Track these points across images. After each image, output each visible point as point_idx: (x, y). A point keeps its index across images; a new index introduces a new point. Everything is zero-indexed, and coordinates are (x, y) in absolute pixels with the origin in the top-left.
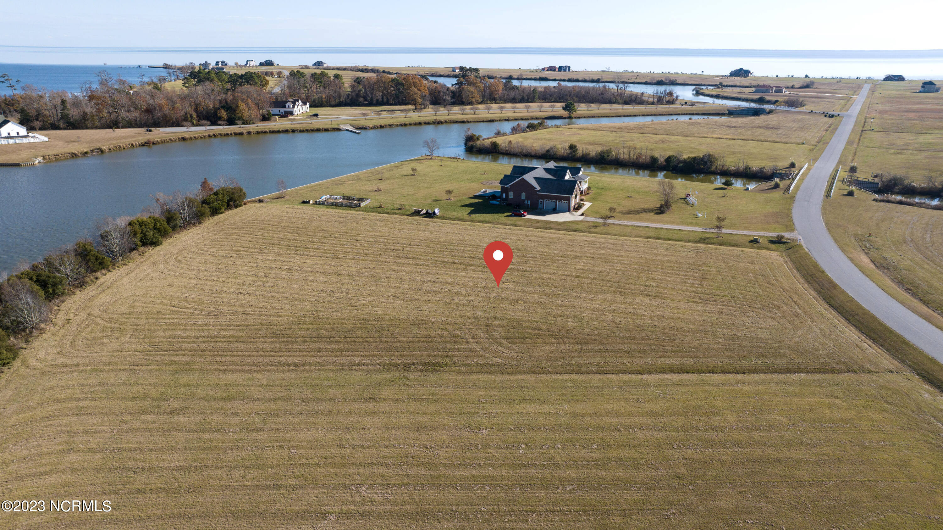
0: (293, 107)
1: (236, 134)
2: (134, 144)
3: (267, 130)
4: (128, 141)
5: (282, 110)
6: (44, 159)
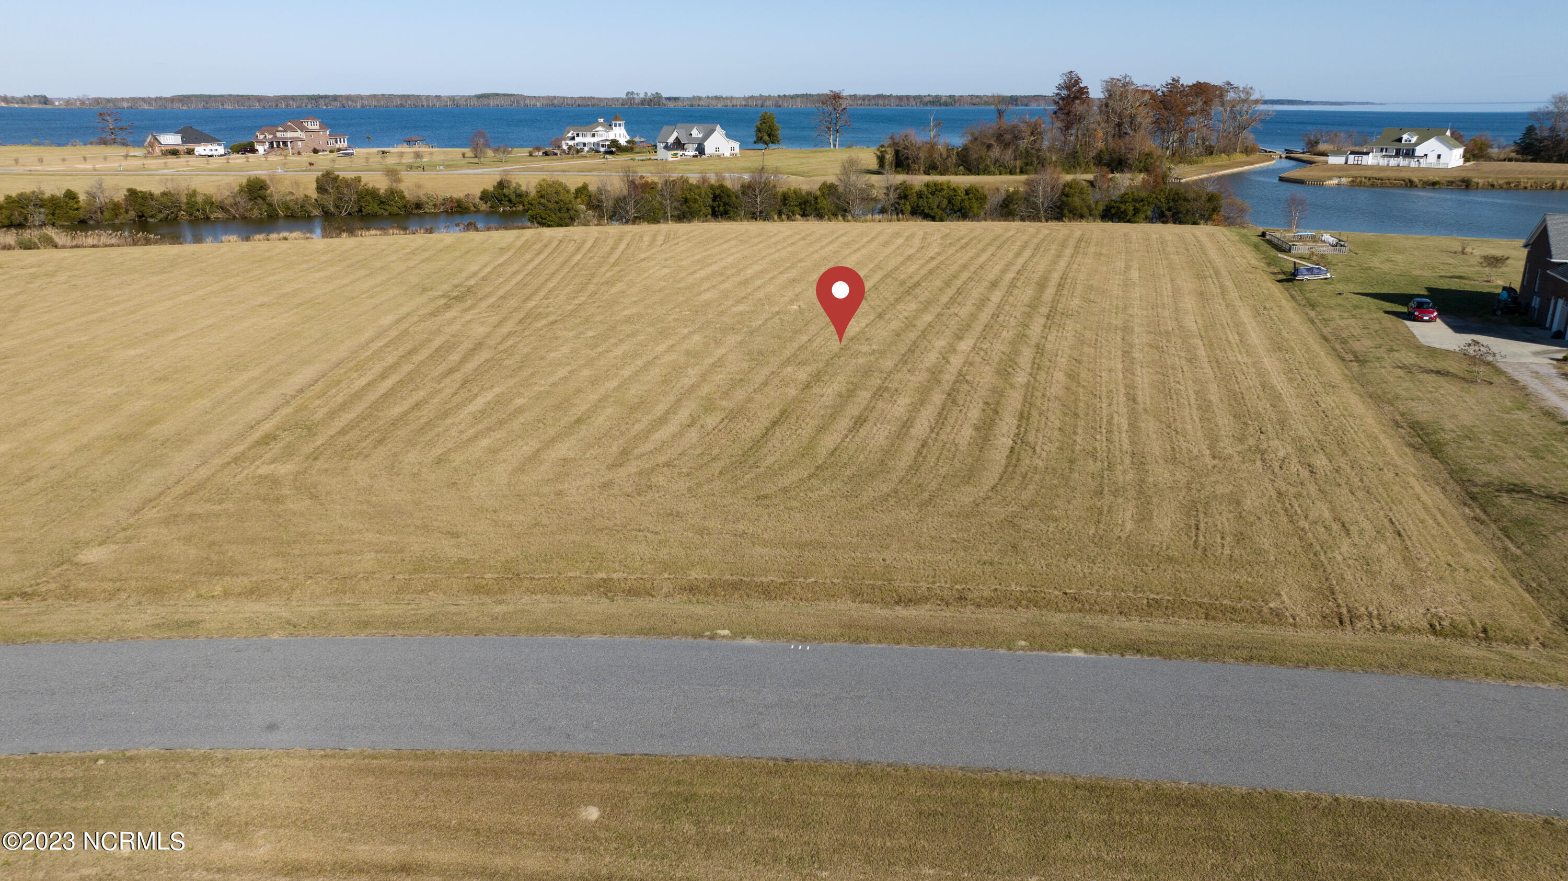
6: (1353, 181)
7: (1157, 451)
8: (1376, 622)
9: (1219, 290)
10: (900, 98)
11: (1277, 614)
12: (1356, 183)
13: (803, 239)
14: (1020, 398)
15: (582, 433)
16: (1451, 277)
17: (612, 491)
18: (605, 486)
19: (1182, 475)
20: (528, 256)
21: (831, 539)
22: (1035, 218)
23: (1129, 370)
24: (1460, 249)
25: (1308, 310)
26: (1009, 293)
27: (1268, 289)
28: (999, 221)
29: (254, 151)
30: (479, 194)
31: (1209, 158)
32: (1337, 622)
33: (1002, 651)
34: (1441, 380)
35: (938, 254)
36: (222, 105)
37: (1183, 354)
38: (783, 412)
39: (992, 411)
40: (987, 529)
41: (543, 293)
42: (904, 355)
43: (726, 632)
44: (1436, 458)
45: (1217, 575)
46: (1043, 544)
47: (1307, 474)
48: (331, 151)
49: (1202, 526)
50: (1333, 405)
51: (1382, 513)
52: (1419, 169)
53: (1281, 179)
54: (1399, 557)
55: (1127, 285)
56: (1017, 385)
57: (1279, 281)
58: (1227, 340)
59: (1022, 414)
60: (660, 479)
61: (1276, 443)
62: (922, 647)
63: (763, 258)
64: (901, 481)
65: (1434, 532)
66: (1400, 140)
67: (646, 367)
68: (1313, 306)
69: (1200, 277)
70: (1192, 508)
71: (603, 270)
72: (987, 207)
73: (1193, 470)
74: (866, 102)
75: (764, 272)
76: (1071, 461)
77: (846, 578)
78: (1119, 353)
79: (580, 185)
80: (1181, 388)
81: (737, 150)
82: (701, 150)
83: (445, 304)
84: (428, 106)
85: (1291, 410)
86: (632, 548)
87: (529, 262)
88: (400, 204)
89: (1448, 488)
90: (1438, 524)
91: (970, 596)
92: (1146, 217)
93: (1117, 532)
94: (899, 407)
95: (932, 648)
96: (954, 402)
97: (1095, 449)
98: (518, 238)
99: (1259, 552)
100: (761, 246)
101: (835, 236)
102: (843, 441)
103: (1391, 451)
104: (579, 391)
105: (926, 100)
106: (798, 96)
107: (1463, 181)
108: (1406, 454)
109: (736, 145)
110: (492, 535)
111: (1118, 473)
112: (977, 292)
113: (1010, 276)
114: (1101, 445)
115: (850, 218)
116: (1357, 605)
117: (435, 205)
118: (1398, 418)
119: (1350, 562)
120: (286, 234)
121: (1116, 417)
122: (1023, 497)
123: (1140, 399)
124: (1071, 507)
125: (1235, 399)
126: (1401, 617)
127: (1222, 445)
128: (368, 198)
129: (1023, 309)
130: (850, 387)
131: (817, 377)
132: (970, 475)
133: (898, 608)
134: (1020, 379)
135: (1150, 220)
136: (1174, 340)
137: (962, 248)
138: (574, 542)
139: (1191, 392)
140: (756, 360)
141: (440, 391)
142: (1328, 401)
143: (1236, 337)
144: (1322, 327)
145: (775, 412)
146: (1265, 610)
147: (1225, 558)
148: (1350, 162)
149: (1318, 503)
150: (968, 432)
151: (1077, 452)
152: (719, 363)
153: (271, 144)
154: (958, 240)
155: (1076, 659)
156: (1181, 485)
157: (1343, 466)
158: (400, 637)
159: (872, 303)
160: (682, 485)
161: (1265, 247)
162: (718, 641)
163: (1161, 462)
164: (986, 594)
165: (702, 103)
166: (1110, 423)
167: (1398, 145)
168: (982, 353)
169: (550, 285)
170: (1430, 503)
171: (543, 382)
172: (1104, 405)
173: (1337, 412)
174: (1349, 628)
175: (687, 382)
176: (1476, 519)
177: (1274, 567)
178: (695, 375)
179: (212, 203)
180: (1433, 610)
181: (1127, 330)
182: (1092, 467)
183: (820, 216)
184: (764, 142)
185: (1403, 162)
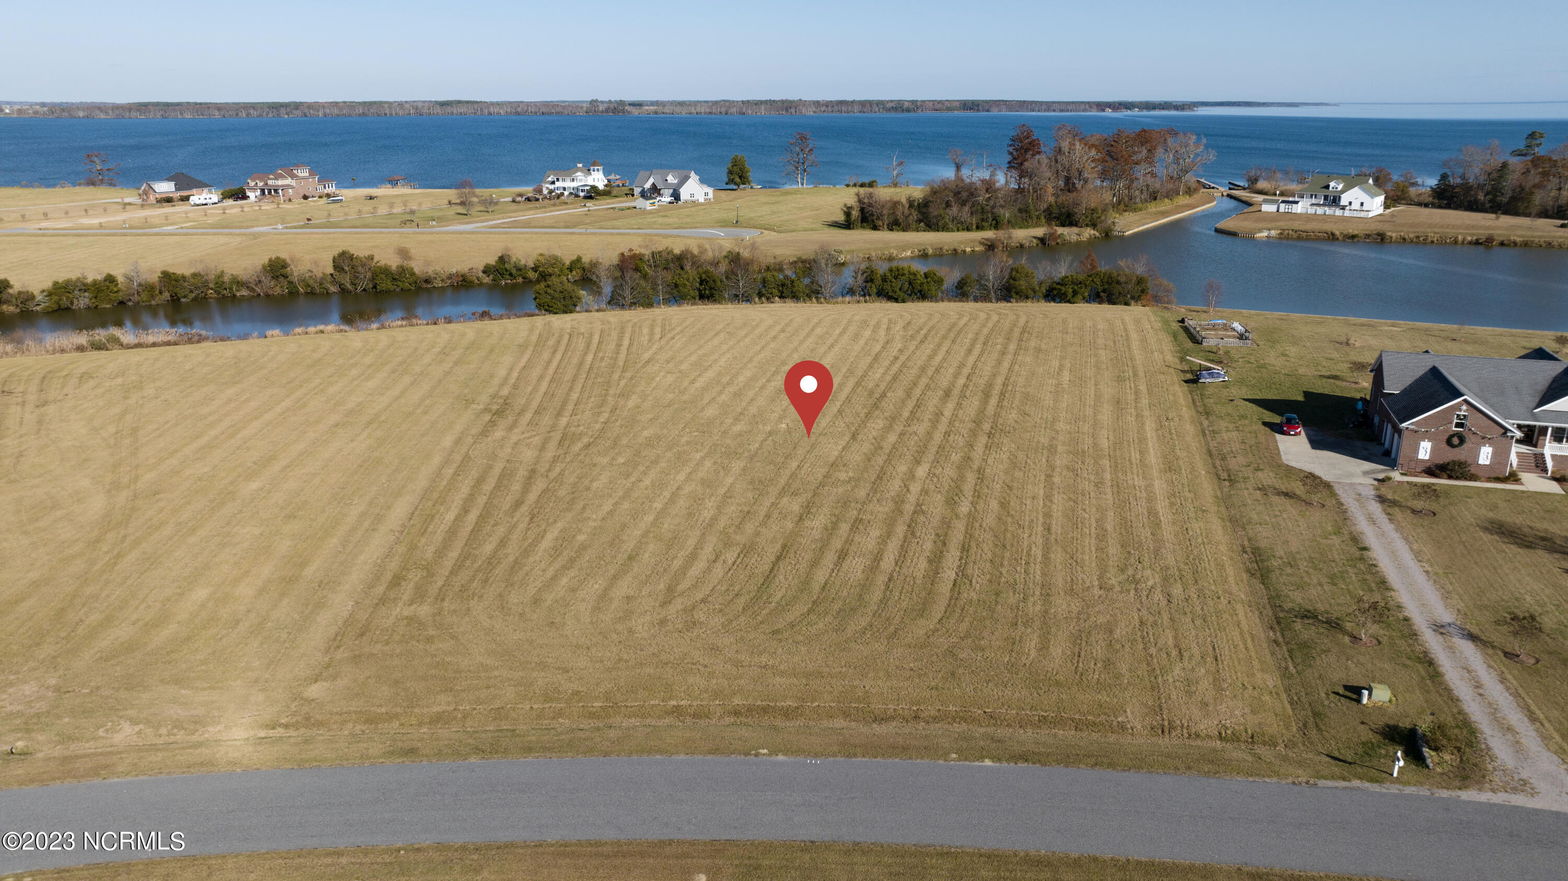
4: (1453, 233)
6: (1281, 234)
7: (1060, 583)
8: (1185, 731)
9: (1133, 397)
10: (863, 104)
11: (1122, 727)
12: (1284, 237)
13: (783, 331)
14: (963, 529)
15: (635, 570)
16: (1328, 377)
17: (667, 628)
18: (663, 622)
19: (1076, 606)
20: (546, 355)
21: (827, 669)
22: (985, 298)
23: (1048, 497)
24: (1345, 340)
25: (1203, 419)
26: (959, 405)
27: (1174, 395)
28: (955, 301)
29: (245, 197)
30: (482, 268)
31: (1153, 203)
32: (1160, 732)
33: (941, 762)
34: (1287, 502)
35: (901, 351)
36: (181, 114)
37: (1092, 478)
38: (784, 547)
39: (942, 542)
40: (934, 658)
41: (570, 407)
42: (874, 483)
43: (765, 751)
44: (1263, 584)
45: (1087, 696)
46: (972, 671)
47: (1165, 602)
48: (320, 197)
49: (1083, 654)
50: (1199, 532)
51: (1209, 639)
52: (1344, 219)
53: (1217, 231)
54: (1211, 680)
55: (1058, 391)
56: (961, 516)
57: (1186, 382)
58: (1130, 461)
59: (963, 546)
60: (700, 615)
61: (1148, 572)
62: (890, 760)
63: (751, 360)
64: (874, 616)
65: (1241, 656)
66: (1327, 187)
67: (672, 500)
68: (1208, 414)
69: (1120, 379)
70: (1077, 638)
71: (616, 376)
72: (944, 287)
73: (1084, 601)
74: (830, 109)
75: (754, 379)
76: (997, 594)
77: (839, 702)
78: (1043, 477)
79: (574, 258)
80: (1087, 516)
81: (711, 196)
82: (676, 196)
83: (490, 421)
84: (391, 114)
85: (1165, 537)
86: (691, 680)
87: (549, 362)
88: (411, 280)
89: (1265, 612)
90: (1246, 648)
91: (922, 716)
92: (1084, 298)
93: (1024, 659)
94: (869, 540)
95: (897, 760)
96: (913, 534)
97: (1015, 581)
98: (531, 330)
99: (1118, 676)
100: (747, 340)
101: (811, 326)
102: (831, 576)
103: (1231, 580)
104: (624, 526)
105: (890, 105)
106: (762, 102)
107: (1379, 234)
108: (1242, 581)
109: (710, 191)
110: (591, 670)
111: (1030, 604)
112: (933, 401)
113: (961, 381)
114: (1020, 578)
115: (822, 300)
116: (1175, 719)
117: (442, 280)
118: (1246, 543)
119: (1177, 684)
120: (321, 327)
121: (1034, 549)
122: (961, 629)
123: (1053, 530)
124: (994, 638)
125: (1125, 526)
126: (1202, 727)
127: (1108, 575)
128: (383, 276)
129: (969, 426)
130: (834, 519)
131: (807, 510)
132: (922, 610)
133: (874, 725)
134: (963, 509)
135: (1088, 300)
136: (1087, 461)
137: (922, 342)
138: (649, 675)
139: (1093, 521)
140: (758, 489)
141: (515, 526)
142: (1196, 527)
143: (1138, 457)
144: (1209, 439)
145: (778, 546)
146: (1115, 723)
147: (1094, 681)
148: (1282, 209)
149: (1167, 631)
150: (923, 564)
151: (1002, 585)
152: (728, 496)
153: (263, 191)
154: (918, 332)
155: (986, 767)
156: (1073, 615)
157: (1192, 594)
158: (555, 759)
159: (847, 420)
160: (717, 621)
161: (1183, 336)
162: (760, 757)
163: (1062, 593)
164: (933, 713)
165: (667, 110)
166: (1029, 554)
167: (1326, 192)
168: (935, 479)
169: (575, 396)
170: (1246, 628)
171: (594, 517)
172: (1026, 536)
173: (1200, 540)
174: (1167, 736)
175: (707, 514)
176: (1275, 641)
177: (1125, 689)
178: (712, 507)
179: (238, 282)
180: (1223, 722)
181: (1052, 449)
182: (1012, 599)
183: (795, 297)
184: (735, 184)
185: (1328, 211)
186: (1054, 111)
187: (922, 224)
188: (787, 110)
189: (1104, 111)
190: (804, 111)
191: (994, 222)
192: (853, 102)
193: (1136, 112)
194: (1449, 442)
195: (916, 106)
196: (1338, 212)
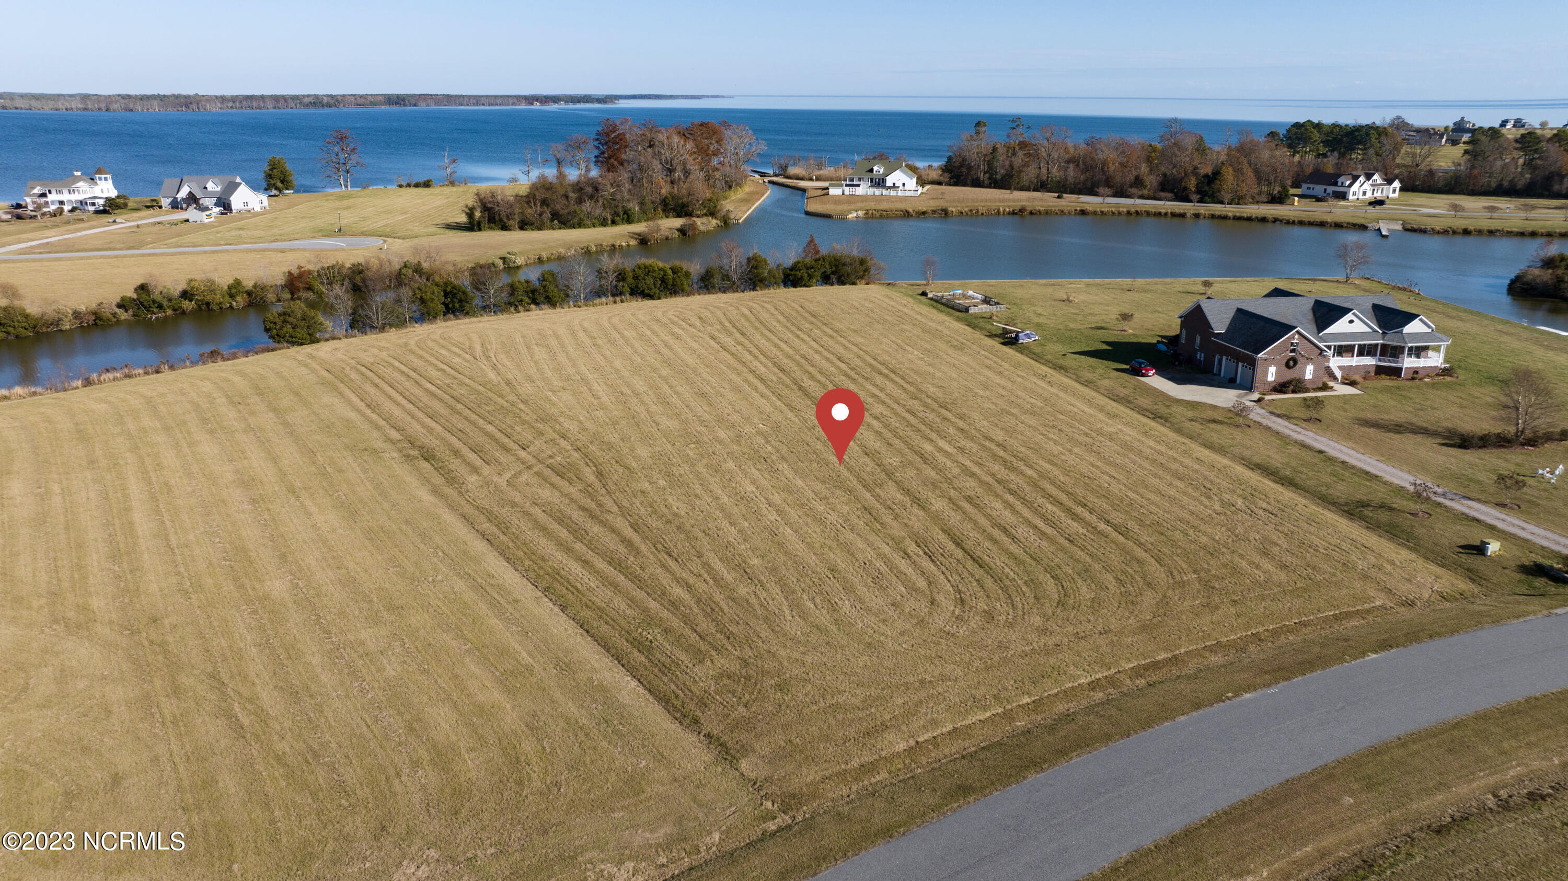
0: (1351, 185)
1: (1174, 215)
2: (1001, 209)
3: (1230, 214)
4: (994, 206)
5: (1330, 189)
6: (866, 214)
8: (1422, 601)
10: (276, 99)
12: (871, 216)
24: (1066, 298)
25: (1064, 372)
31: (731, 193)
35: (740, 344)
38: (945, 531)
43: (1230, 694)
52: (889, 199)
53: (808, 214)
66: (871, 171)
68: (1062, 368)
79: (231, 281)
81: (265, 203)
82: (226, 206)
88: (27, 324)
99: (1333, 574)
105: (306, 100)
106: (153, 97)
107: (942, 210)
109: (265, 198)
122: (1184, 567)
135: (822, 283)
137: (743, 334)
144: (1094, 387)
146: (1379, 607)
148: (847, 193)
154: (723, 325)
161: (942, 307)
167: (870, 175)
177: (1351, 582)
178: (826, 510)
180: (1433, 589)
184: (276, 188)
185: (878, 192)
186: (483, 104)
187: (556, 222)
188: (187, 106)
189: (532, 104)
190: (208, 106)
191: (626, 216)
192: (263, 98)
193: (562, 106)
194: (1287, 365)
195: (335, 101)
196: (885, 192)
